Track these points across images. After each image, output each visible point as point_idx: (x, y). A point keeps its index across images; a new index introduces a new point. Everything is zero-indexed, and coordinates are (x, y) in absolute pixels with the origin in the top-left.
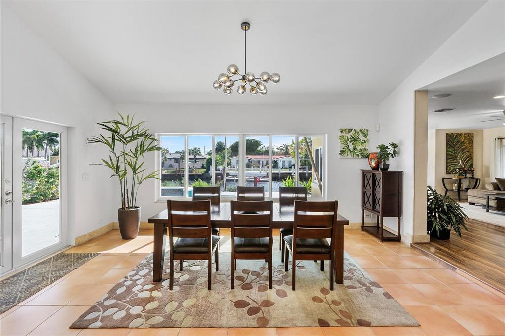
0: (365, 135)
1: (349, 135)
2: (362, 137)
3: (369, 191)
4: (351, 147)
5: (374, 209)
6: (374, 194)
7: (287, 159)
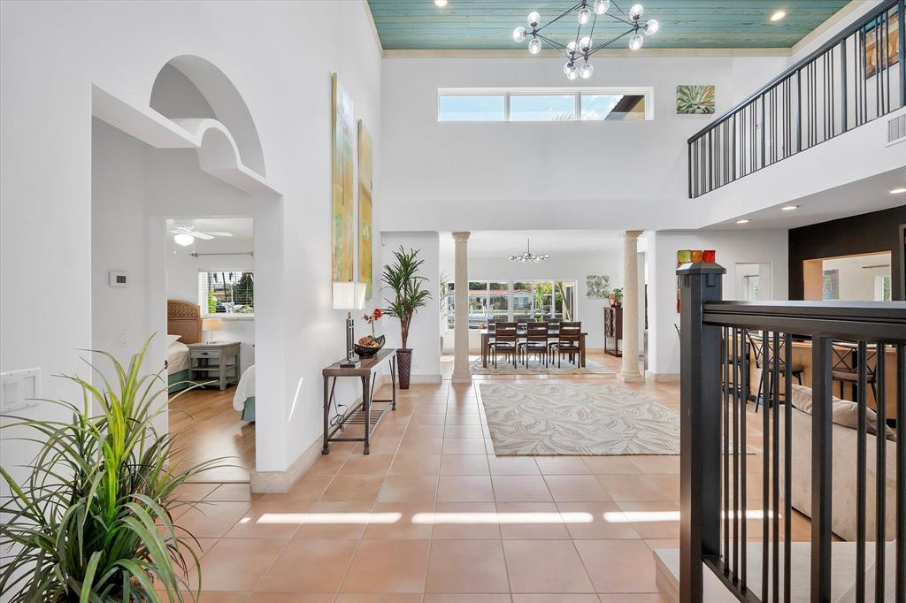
0: (607, 281)
1: (594, 281)
2: (604, 282)
3: (609, 323)
4: (596, 290)
5: (612, 335)
6: (612, 325)
7: (521, 295)
